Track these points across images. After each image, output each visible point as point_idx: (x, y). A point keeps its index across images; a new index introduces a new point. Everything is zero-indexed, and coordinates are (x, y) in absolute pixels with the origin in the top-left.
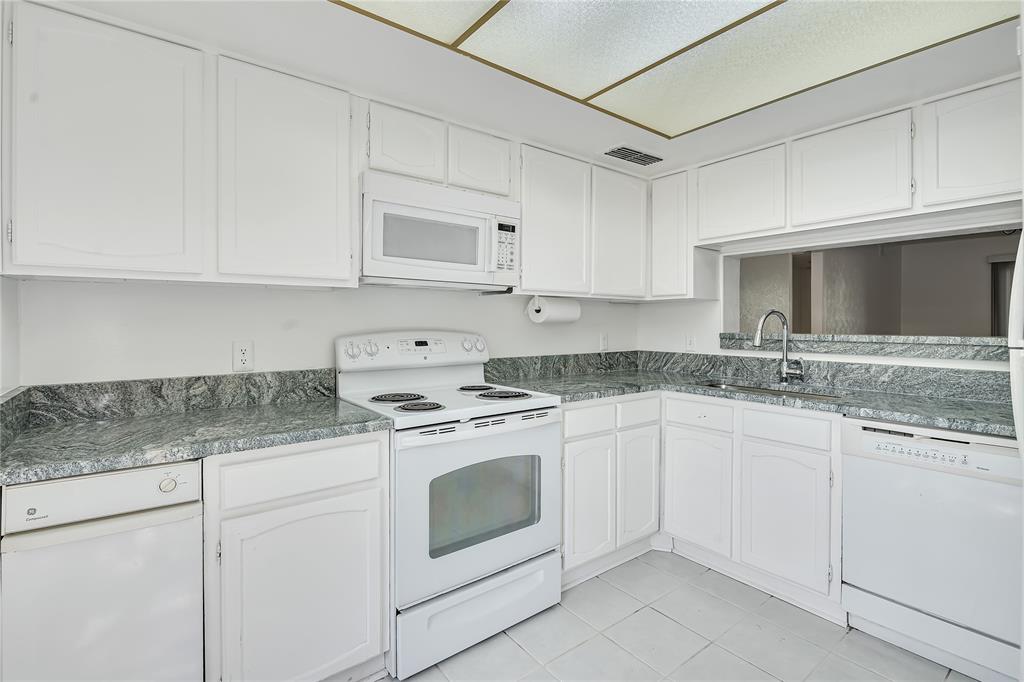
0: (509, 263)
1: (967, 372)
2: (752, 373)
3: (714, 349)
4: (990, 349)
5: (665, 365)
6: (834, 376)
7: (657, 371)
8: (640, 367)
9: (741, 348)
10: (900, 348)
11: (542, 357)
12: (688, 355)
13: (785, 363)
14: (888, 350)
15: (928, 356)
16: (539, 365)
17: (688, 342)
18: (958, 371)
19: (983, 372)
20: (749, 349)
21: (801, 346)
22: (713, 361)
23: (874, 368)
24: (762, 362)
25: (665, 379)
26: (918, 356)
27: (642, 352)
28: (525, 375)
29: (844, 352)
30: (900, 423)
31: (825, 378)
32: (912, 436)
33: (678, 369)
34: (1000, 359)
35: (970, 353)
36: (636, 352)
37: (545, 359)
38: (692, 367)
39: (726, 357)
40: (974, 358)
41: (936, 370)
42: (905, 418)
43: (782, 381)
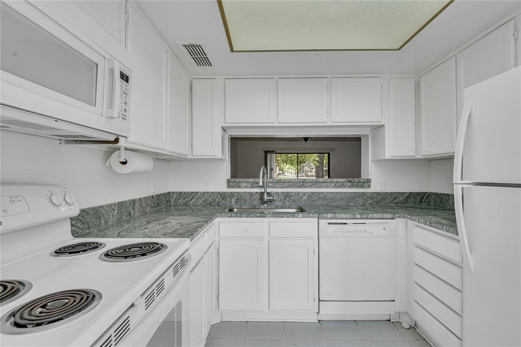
0: (123, 113)
1: (333, 193)
2: (246, 201)
3: (223, 188)
4: (339, 183)
5: (191, 200)
6: (285, 199)
7: (186, 204)
8: (172, 203)
9: (239, 187)
10: (310, 184)
11: (119, 203)
12: (208, 193)
13: (266, 194)
14: (306, 185)
15: (320, 187)
16: (116, 211)
17: (206, 185)
18: (330, 193)
19: (337, 193)
20: (244, 188)
21: (270, 185)
22: (223, 195)
23: (301, 194)
24: (251, 194)
25: (193, 209)
26: (316, 187)
27: (173, 193)
28: (106, 222)
29: (289, 187)
30: (344, 219)
31: (281, 200)
32: (346, 224)
33: (201, 202)
34: (342, 187)
35: (333, 185)
36: (169, 193)
37: (121, 205)
38: (210, 200)
39: (231, 193)
40: (334, 187)
41: (323, 193)
42: (345, 216)
43: (264, 204)
